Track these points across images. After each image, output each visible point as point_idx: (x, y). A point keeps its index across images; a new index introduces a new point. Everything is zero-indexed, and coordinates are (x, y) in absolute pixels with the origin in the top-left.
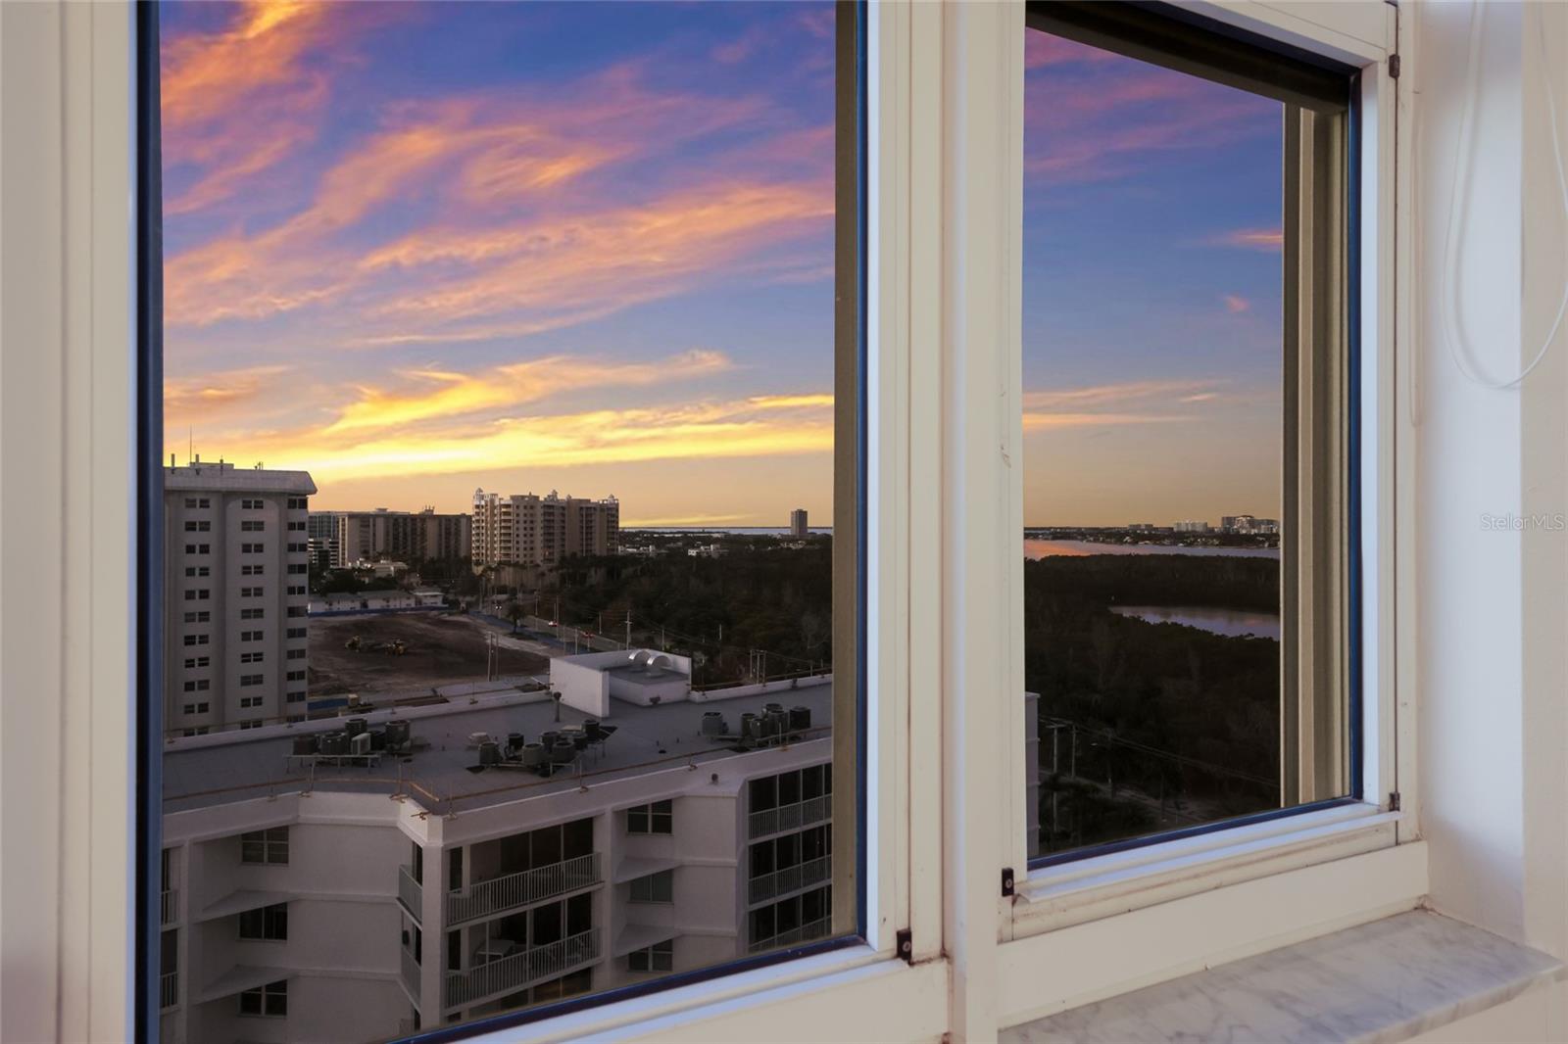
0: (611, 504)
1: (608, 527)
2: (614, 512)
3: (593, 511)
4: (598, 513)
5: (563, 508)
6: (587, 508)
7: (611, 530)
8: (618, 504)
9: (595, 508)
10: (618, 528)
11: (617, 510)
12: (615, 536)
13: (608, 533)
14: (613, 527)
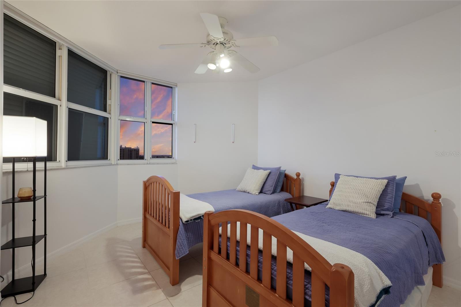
0: (137, 149)
1: (136, 155)
2: (138, 151)
3: (132, 151)
4: (133, 151)
5: (124, 150)
6: (130, 150)
7: (137, 156)
8: (139, 149)
9: (133, 150)
10: (139, 155)
11: (139, 150)
12: (138, 157)
13: (136, 156)
14: (138, 155)
